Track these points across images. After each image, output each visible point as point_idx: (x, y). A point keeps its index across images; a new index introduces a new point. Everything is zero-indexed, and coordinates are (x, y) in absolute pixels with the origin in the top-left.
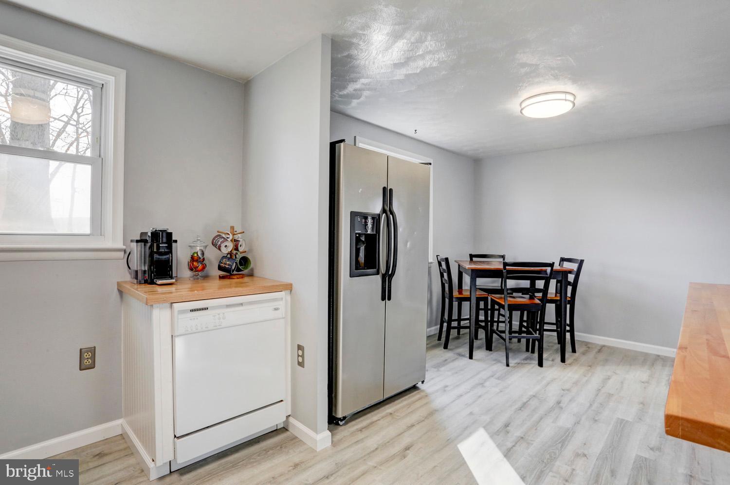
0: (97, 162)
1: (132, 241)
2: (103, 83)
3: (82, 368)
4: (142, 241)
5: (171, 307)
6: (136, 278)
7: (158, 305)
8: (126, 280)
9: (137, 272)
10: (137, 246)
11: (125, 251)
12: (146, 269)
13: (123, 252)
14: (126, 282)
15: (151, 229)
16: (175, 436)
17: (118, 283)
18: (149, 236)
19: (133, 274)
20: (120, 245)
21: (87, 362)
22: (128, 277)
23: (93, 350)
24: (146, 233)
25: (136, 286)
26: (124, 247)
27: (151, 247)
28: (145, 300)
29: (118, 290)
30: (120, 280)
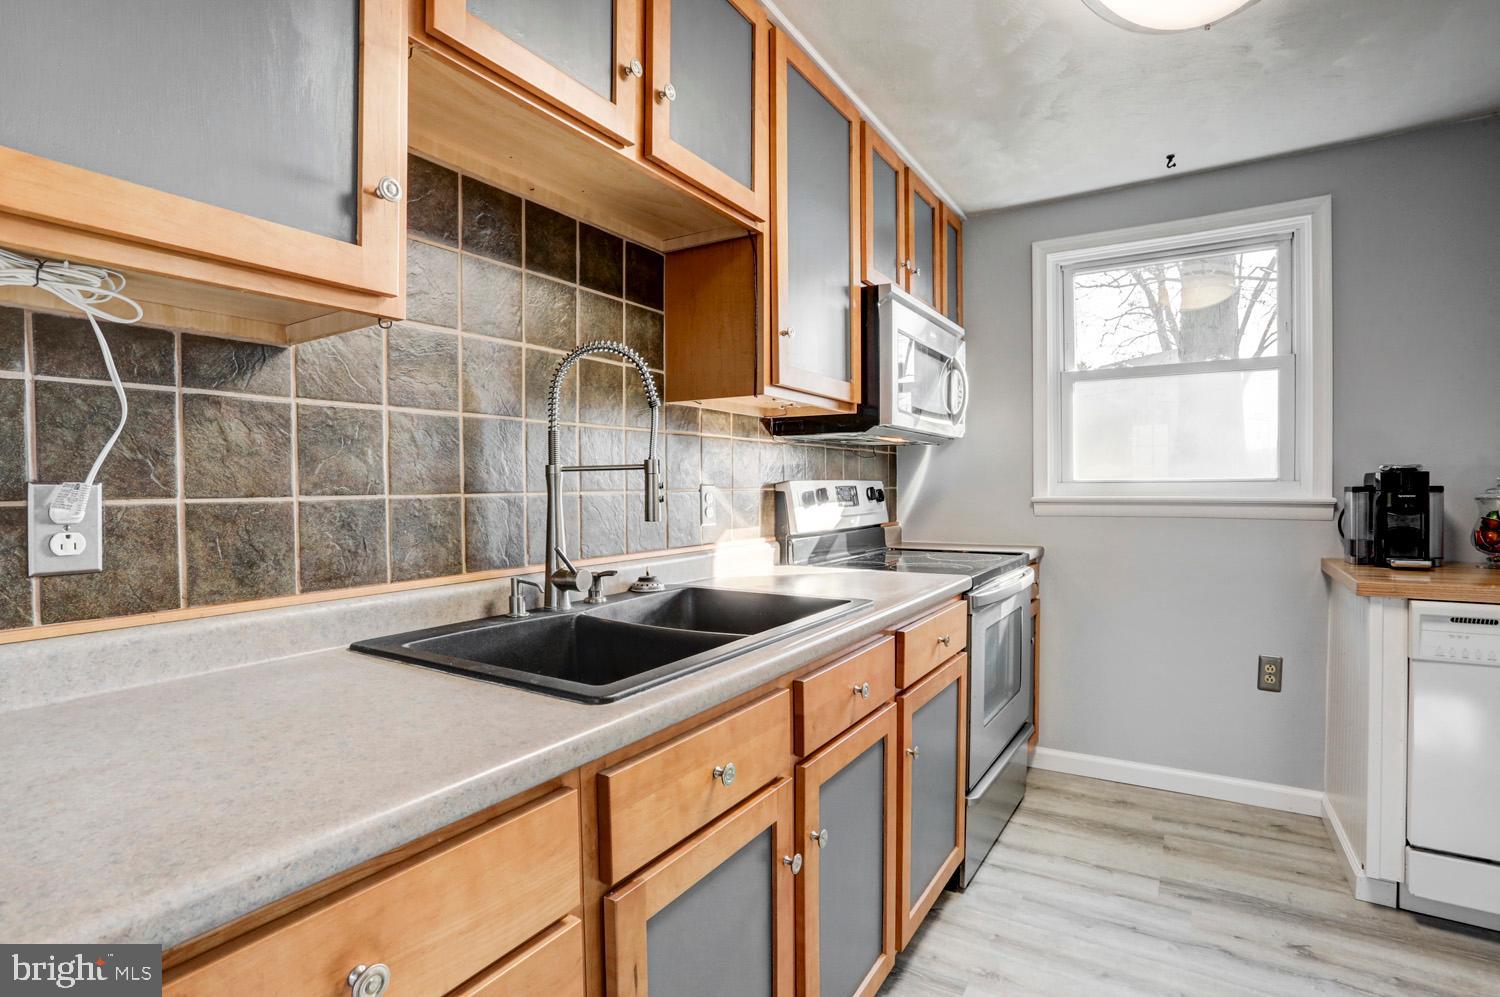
0: (1289, 365)
1: (1347, 489)
2: (1293, 230)
3: (1262, 686)
4: (1366, 489)
5: (1408, 606)
6: (1352, 553)
7: (1381, 599)
8: (1337, 557)
9: (1353, 542)
10: (1354, 497)
11: (1336, 507)
12: (1373, 539)
13: (1332, 510)
14: (1336, 560)
15: (1381, 467)
16: (1408, 843)
17: (1323, 560)
18: (1377, 480)
19: (1348, 545)
20: (1327, 496)
21: (1271, 680)
22: (1341, 551)
23: (1278, 663)
24: (1373, 475)
25: (1352, 567)
26: (1334, 500)
27: (1382, 501)
28: (1355, 588)
29: (1323, 572)
30: (1324, 557)
